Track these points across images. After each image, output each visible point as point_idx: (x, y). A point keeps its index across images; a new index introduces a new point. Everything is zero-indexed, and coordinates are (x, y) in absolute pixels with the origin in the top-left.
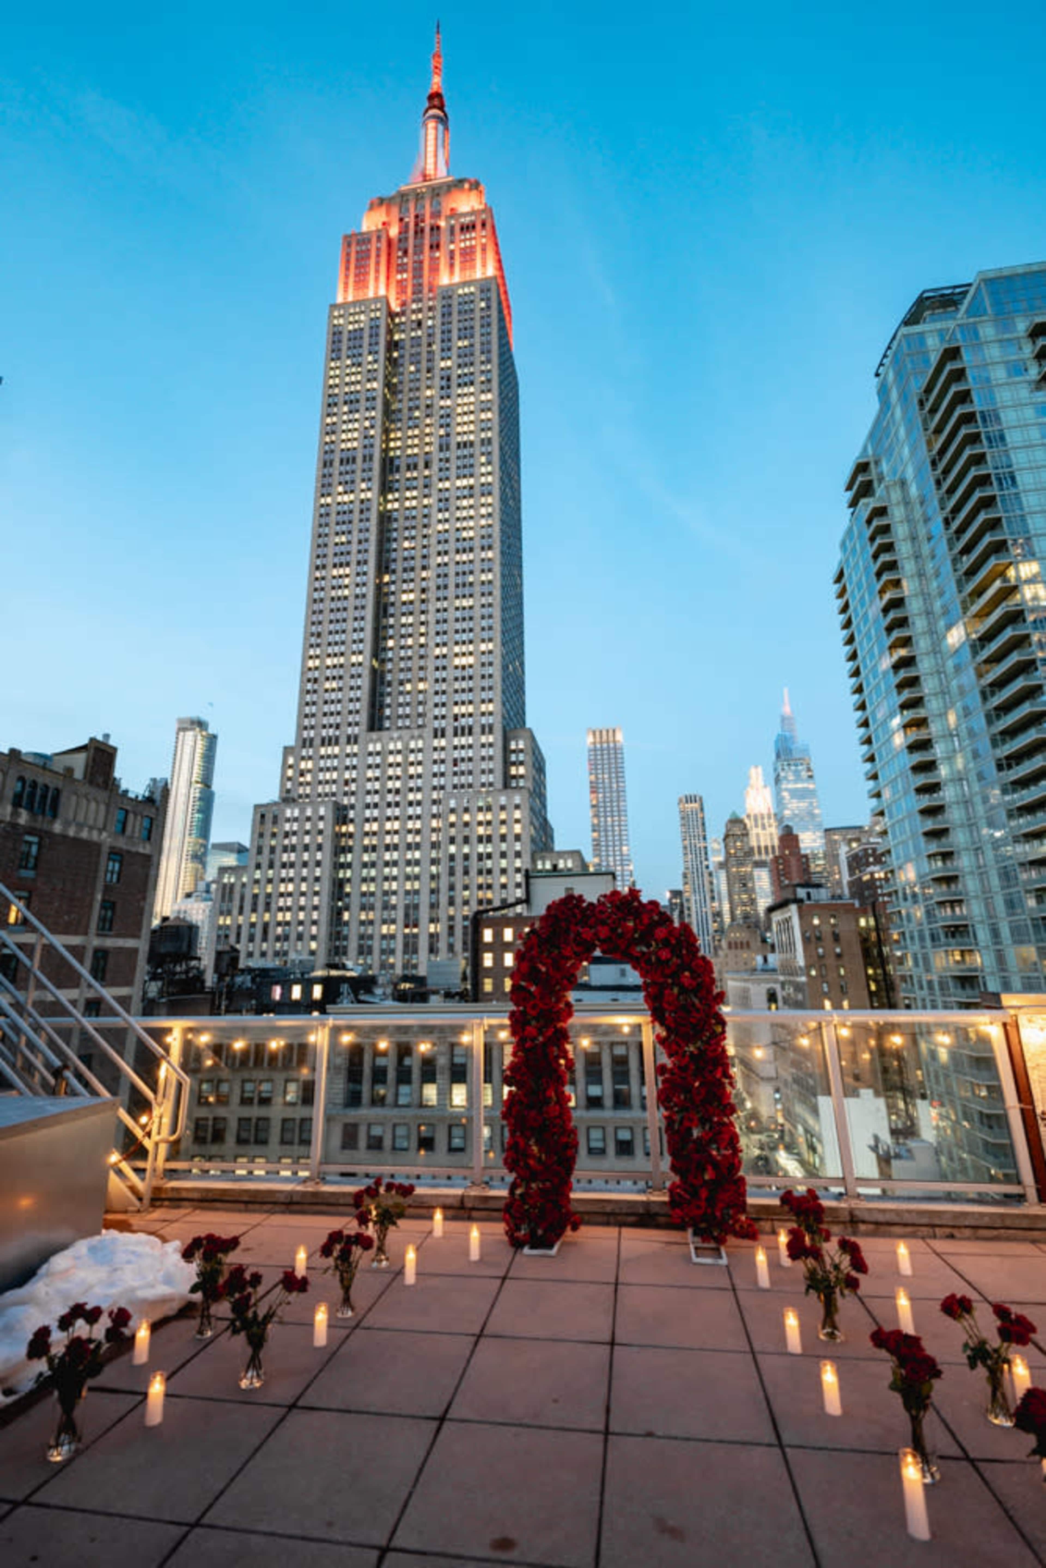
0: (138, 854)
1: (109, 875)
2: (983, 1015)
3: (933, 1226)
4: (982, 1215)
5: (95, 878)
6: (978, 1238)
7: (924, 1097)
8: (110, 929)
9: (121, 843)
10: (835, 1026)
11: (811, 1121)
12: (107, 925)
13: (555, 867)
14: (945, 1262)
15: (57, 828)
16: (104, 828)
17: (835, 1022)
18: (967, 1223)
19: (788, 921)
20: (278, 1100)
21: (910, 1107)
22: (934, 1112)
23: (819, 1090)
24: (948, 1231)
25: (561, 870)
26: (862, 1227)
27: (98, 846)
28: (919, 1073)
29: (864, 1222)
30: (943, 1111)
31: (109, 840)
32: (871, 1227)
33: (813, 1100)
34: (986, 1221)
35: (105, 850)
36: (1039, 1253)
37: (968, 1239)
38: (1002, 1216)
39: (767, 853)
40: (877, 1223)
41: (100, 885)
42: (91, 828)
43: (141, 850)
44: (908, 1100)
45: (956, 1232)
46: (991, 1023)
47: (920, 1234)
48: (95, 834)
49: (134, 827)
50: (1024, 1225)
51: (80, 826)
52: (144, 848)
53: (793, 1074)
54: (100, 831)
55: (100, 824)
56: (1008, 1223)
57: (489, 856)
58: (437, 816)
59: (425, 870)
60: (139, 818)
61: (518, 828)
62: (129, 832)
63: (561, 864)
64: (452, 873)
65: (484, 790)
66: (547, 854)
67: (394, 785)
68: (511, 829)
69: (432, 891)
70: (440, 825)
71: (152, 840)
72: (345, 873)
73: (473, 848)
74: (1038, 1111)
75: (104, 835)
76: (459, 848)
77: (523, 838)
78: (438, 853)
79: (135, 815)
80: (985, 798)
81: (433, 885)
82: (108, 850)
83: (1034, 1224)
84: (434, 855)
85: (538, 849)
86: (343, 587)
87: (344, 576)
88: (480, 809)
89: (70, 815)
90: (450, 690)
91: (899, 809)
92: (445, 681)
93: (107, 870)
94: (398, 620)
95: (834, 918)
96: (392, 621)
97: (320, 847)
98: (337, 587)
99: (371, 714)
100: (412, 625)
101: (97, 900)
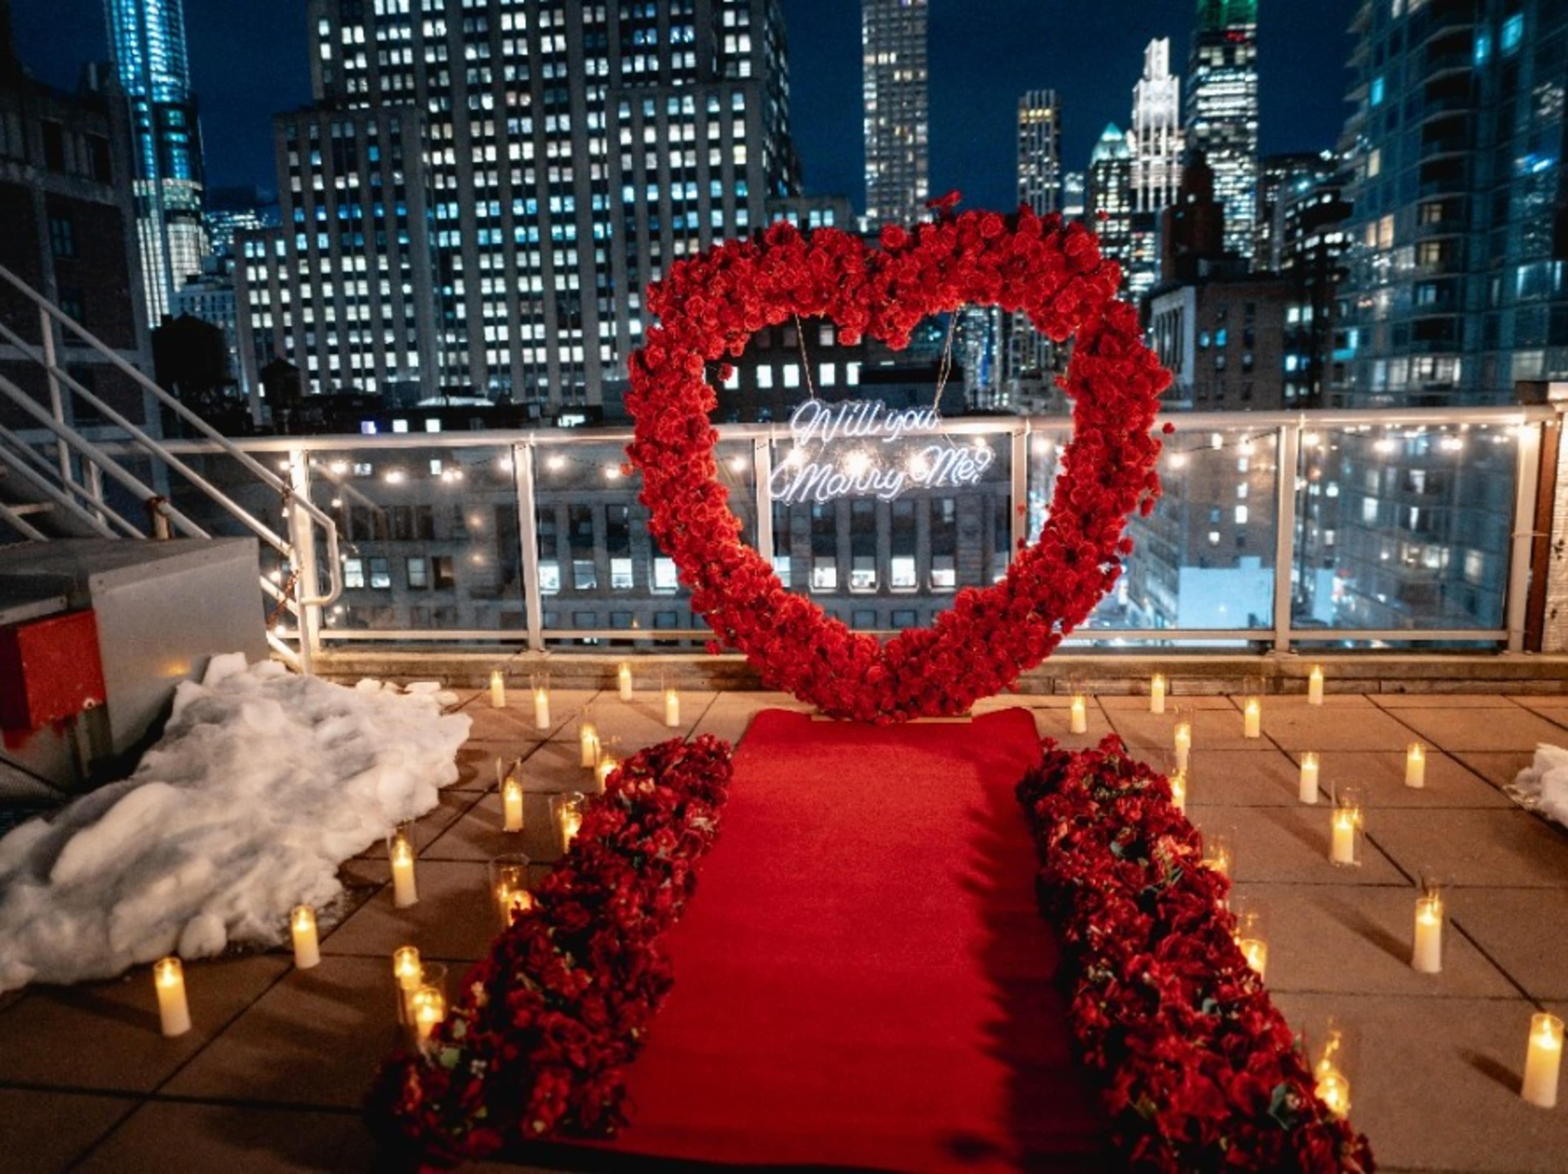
0: (95, 205)
1: (57, 243)
2: (1520, 412)
3: (1379, 679)
4: (1447, 665)
5: (35, 248)
6: (1432, 693)
7: (1328, 565)
9: (64, 187)
10: (1301, 432)
11: (1166, 599)
13: (804, 223)
14: (1394, 717)
16: (27, 161)
17: (1302, 426)
18: (1425, 675)
19: (1178, 314)
21: (1307, 579)
22: (1338, 584)
23: (1184, 558)
24: (1397, 684)
25: (815, 230)
27: (26, 193)
31: (40, 182)
33: (1173, 571)
34: (1451, 672)
35: (40, 199)
36: (1510, 704)
37: (1422, 693)
38: (1473, 665)
39: (1158, 201)
41: (47, 262)
42: (5, 158)
43: (100, 200)
44: (1307, 569)
45: (1408, 687)
46: (1526, 423)
47: (1361, 689)
48: (13, 169)
49: (77, 158)
50: (1498, 675)
52: (104, 196)
53: (1150, 539)
54: (23, 163)
55: (17, 149)
56: (1477, 673)
57: (692, 205)
58: (598, 134)
59: (585, 232)
60: (82, 141)
61: (740, 155)
62: (71, 166)
63: (815, 221)
64: (630, 236)
65: (678, 82)
66: (791, 202)
67: (517, 74)
68: (728, 156)
69: (600, 268)
70: (605, 150)
71: (114, 181)
72: (449, 237)
73: (665, 192)
74: (1555, 540)
75: (31, 173)
76: (641, 193)
77: (751, 171)
78: (603, 201)
79: (75, 138)
80: (1537, 104)
81: (600, 258)
82: (43, 199)
83: (1509, 673)
84: (597, 205)
85: (776, 194)
88: (674, 120)
91: (1391, 124)
93: (52, 235)
95: (1250, 309)
97: (400, 192)
101: (50, 286)
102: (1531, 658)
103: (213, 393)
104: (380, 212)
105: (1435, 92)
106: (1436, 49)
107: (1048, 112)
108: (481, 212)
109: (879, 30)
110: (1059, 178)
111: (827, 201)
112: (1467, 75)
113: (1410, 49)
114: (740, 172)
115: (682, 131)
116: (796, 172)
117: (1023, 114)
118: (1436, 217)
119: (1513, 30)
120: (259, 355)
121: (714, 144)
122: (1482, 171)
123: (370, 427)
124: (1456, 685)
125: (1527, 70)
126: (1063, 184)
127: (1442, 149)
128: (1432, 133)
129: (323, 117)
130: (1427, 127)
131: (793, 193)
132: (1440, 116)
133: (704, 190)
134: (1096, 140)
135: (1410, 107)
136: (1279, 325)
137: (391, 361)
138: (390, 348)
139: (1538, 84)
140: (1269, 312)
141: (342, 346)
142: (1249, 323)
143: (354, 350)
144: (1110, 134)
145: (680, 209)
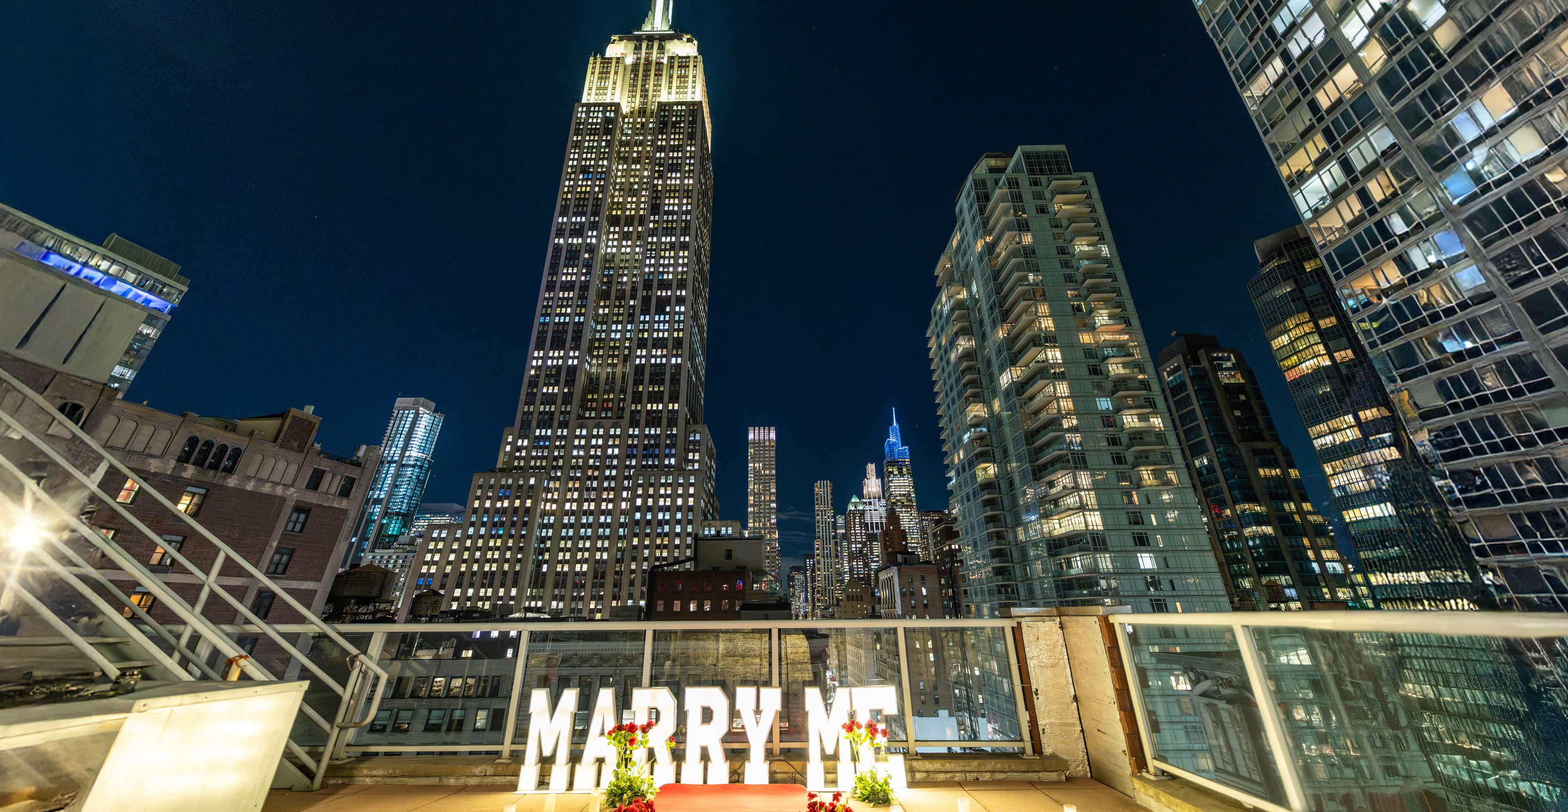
0: (331, 508)
1: (291, 525)
5: (273, 527)
7: (983, 716)
8: (283, 573)
9: (311, 498)
12: (280, 569)
13: (718, 532)
15: (232, 482)
16: (292, 485)
19: (890, 579)
22: (990, 727)
25: (723, 536)
27: (282, 500)
31: (295, 495)
35: (290, 504)
39: (877, 528)
41: (278, 534)
42: (276, 484)
43: (335, 505)
48: (279, 489)
49: (331, 485)
51: (263, 482)
52: (340, 504)
54: (287, 486)
55: (288, 480)
57: (667, 522)
58: (627, 489)
60: (338, 478)
61: (691, 501)
62: (323, 488)
63: (723, 530)
65: (666, 470)
66: (713, 523)
67: (594, 462)
68: (686, 501)
70: (629, 496)
71: (351, 497)
72: (547, 532)
73: (655, 516)
74: (1033, 688)
75: (291, 491)
76: (643, 516)
77: (695, 509)
78: (625, 518)
79: (334, 475)
80: (1024, 493)
81: (619, 545)
82: (293, 504)
84: (622, 520)
85: (706, 518)
86: (566, 307)
87: (568, 299)
88: (662, 485)
89: (251, 472)
90: (646, 392)
91: (968, 500)
92: (642, 384)
93: (289, 521)
94: (608, 335)
95: (923, 578)
96: (603, 335)
97: (527, 510)
98: (561, 306)
99: (581, 406)
100: (619, 340)
101: (271, 546)
104: (515, 519)
107: (828, 490)
108: (566, 521)
109: (755, 454)
110: (834, 517)
111: (730, 522)
114: (691, 509)
115: (665, 490)
116: (715, 509)
117: (817, 490)
120: (418, 587)
121: (680, 496)
126: (836, 520)
127: (991, 510)
129: (499, 475)
130: (983, 501)
131: (714, 519)
132: (987, 497)
133: (673, 516)
134: (848, 501)
135: (974, 493)
136: (937, 586)
137: (501, 592)
138: (502, 586)
139: (1022, 486)
140: (932, 579)
141: (477, 584)
142: (923, 585)
143: (483, 586)
144: (854, 499)
145: (661, 523)
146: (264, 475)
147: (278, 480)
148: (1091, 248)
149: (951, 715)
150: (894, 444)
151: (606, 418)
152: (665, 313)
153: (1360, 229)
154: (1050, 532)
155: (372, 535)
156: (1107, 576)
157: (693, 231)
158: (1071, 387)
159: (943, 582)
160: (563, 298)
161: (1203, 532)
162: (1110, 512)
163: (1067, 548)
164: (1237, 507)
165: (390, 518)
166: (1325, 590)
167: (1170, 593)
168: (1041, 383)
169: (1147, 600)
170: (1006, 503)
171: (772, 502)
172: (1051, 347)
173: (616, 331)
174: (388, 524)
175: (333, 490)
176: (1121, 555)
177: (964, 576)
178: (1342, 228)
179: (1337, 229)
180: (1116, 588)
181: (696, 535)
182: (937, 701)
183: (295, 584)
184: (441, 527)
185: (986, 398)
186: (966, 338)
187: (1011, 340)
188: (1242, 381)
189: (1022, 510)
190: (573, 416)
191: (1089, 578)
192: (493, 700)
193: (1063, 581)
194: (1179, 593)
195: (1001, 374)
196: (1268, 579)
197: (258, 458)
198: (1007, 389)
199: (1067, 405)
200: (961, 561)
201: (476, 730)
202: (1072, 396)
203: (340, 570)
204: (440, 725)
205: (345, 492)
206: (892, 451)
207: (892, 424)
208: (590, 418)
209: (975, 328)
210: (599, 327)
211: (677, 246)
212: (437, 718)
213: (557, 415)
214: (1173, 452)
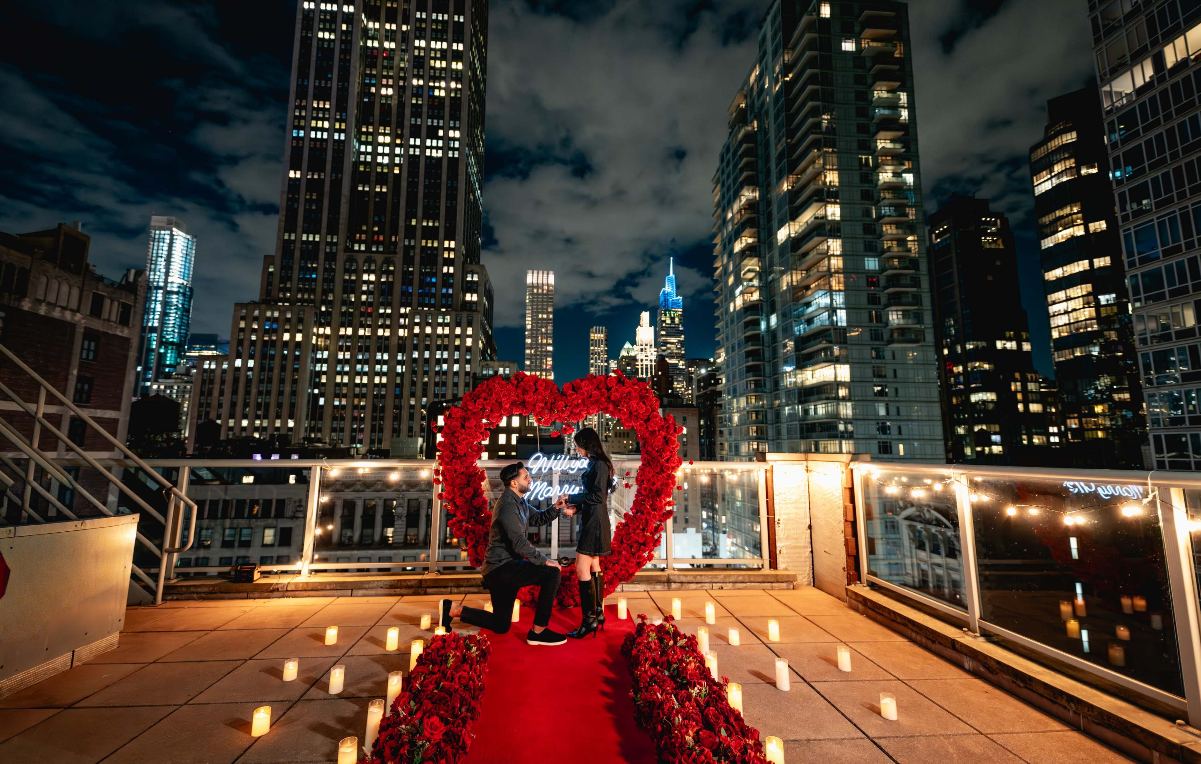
0: (115, 336)
1: (85, 352)
2: (753, 464)
3: (712, 582)
4: (739, 576)
5: (71, 354)
6: (735, 589)
7: (724, 532)
8: (88, 401)
9: (96, 325)
12: (84, 397)
14: (717, 601)
15: (26, 305)
16: (78, 310)
18: (730, 581)
20: (256, 543)
22: (729, 541)
24: (720, 585)
25: (501, 375)
26: (674, 586)
27: (72, 326)
28: (724, 518)
29: (675, 582)
30: (734, 541)
31: (83, 321)
32: (678, 585)
34: (740, 580)
35: (80, 331)
37: (730, 589)
38: (750, 576)
39: (647, 372)
40: (682, 583)
41: (75, 361)
42: (64, 308)
43: (119, 333)
45: (724, 585)
47: (704, 588)
48: (68, 314)
49: (110, 312)
50: (761, 580)
51: (52, 306)
52: (122, 332)
54: (74, 312)
55: (74, 305)
56: (752, 579)
57: (445, 361)
58: (404, 327)
59: (392, 369)
60: (116, 304)
61: (469, 342)
62: (105, 315)
63: (501, 371)
64: (414, 372)
65: (443, 310)
66: (490, 363)
67: (367, 298)
68: (463, 342)
69: (397, 385)
70: (406, 335)
71: (130, 325)
72: (321, 367)
73: (432, 354)
74: (776, 519)
75: (78, 316)
76: (421, 354)
77: (473, 350)
78: (403, 356)
79: (112, 301)
80: (785, 346)
81: (398, 381)
82: (82, 330)
83: (766, 580)
84: (400, 357)
85: (484, 359)
86: (323, 119)
87: (324, 110)
88: (440, 325)
89: (40, 296)
90: (419, 226)
91: (733, 349)
92: (415, 217)
93: (82, 348)
94: (374, 158)
95: (685, 419)
96: (369, 158)
97: (298, 344)
98: (317, 119)
99: (348, 238)
100: (387, 165)
101: (73, 374)
102: (773, 572)
103: (165, 436)
104: (286, 352)
105: (748, 339)
106: (747, 325)
107: (602, 335)
108: (341, 356)
109: (533, 298)
110: (607, 361)
111: (507, 363)
112: (759, 334)
113: (738, 323)
114: (469, 349)
115: (443, 329)
116: (493, 350)
117: (592, 335)
118: (753, 386)
119: (774, 319)
120: (199, 417)
121: (458, 336)
122: (768, 369)
123: (258, 457)
124: (743, 585)
125: (780, 335)
126: (609, 364)
127: (753, 361)
128: (748, 354)
129: (263, 306)
130: (747, 352)
131: (492, 359)
132: (751, 348)
133: (451, 355)
134: (621, 347)
135: (739, 344)
136: (697, 426)
137: (278, 423)
138: (278, 417)
139: (784, 339)
140: (693, 421)
141: (251, 415)
142: (684, 424)
143: (258, 417)
144: (627, 345)
145: (439, 362)
146: (52, 299)
147: (64, 304)
148: (890, 95)
149: (697, 532)
150: (669, 294)
151: (377, 252)
152: (438, 138)
153: (1146, 98)
154: (802, 382)
155: (153, 364)
156: (847, 421)
157: (467, 37)
158: (843, 246)
159: (702, 422)
160: (318, 109)
161: (935, 386)
162: (858, 366)
163: (816, 397)
164: (969, 365)
165: (166, 348)
166: (1024, 437)
167: (896, 437)
168: (816, 239)
169: (876, 442)
170: (767, 355)
171: (549, 345)
172: (831, 203)
173: (383, 155)
174: (165, 353)
175: (113, 318)
176: (861, 403)
177: (721, 418)
178: (1130, 94)
179: (1127, 95)
180: (852, 432)
181: (475, 374)
182: (687, 521)
183: (99, 413)
184: (210, 358)
185: (762, 252)
186: (751, 188)
187: (793, 194)
188: (1001, 247)
189: (781, 360)
190: (341, 247)
191: (830, 423)
192: (280, 520)
193: (807, 424)
194: (904, 437)
195: (779, 229)
196: (980, 427)
197: (44, 279)
198: (783, 244)
199: (837, 263)
200: (721, 406)
201: (264, 546)
202: (844, 255)
203: (134, 399)
204: (234, 541)
205: (124, 321)
206: (666, 300)
207: (669, 274)
208: (359, 251)
209: (762, 177)
210: (363, 148)
211: (449, 55)
212: (230, 536)
213: (322, 246)
214: (925, 313)
